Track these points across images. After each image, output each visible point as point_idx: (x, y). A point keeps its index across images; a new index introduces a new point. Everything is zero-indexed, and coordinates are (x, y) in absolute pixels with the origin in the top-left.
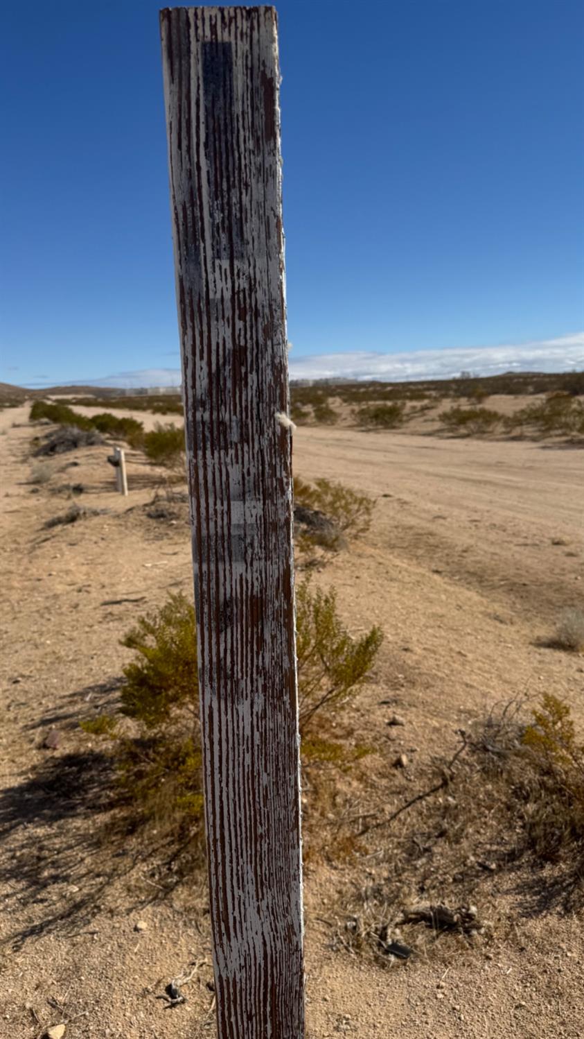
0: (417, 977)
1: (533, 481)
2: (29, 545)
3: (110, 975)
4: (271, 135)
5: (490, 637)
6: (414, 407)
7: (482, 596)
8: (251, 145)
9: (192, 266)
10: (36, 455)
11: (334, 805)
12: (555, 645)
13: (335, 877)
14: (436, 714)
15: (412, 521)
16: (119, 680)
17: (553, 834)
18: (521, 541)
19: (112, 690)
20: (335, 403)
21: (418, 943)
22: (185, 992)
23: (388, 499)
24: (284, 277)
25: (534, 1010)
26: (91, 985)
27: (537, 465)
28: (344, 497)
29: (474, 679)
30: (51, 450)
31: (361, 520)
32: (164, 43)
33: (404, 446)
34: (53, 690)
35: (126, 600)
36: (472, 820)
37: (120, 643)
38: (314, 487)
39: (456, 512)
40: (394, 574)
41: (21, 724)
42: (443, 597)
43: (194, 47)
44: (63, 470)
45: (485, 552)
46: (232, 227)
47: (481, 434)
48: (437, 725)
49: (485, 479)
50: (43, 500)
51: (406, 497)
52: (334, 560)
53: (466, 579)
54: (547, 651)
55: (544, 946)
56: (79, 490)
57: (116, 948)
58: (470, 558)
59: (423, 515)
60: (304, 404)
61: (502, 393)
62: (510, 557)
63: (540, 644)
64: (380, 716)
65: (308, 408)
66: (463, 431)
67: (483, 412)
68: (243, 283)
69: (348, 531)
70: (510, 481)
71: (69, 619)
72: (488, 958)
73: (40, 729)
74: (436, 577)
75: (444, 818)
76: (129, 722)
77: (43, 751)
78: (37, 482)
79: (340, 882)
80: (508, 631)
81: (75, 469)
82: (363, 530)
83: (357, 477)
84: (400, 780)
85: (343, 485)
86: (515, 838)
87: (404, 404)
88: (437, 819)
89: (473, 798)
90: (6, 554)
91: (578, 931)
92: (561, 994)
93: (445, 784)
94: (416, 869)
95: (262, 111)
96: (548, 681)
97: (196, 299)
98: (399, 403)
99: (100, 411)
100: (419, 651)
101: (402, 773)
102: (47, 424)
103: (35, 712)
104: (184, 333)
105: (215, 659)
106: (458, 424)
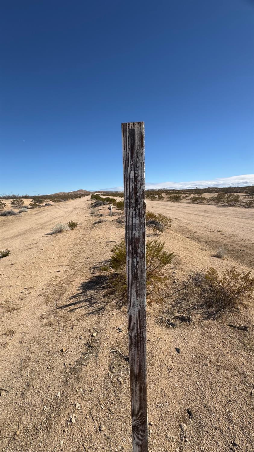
0: (176, 331)
1: (214, 215)
2: (90, 228)
3: (106, 324)
4: (143, 146)
5: (200, 254)
6: (184, 196)
7: (199, 244)
8: (138, 149)
9: (126, 172)
10: (92, 207)
11: (159, 291)
12: (216, 256)
13: (158, 307)
14: (184, 271)
15: (182, 225)
16: (110, 260)
17: (212, 301)
18: (210, 230)
19: (108, 262)
20: (163, 195)
21: (177, 323)
22: (123, 329)
23: (176, 219)
24: (145, 174)
25: (204, 341)
26: (102, 325)
27: (215, 211)
28: (165, 218)
29: (195, 264)
30: (95, 206)
31: (169, 224)
32: (122, 130)
33: (181, 206)
34: (95, 261)
35: (112, 242)
36: (192, 296)
37: (110, 251)
38: (157, 215)
39: (193, 223)
40: (176, 238)
41: (88, 268)
42: (189, 244)
43: (128, 130)
44: (98, 211)
45: (200, 233)
46: (134, 165)
47: (201, 203)
48: (184, 274)
49: (201, 214)
50: (93, 218)
51: (181, 219)
52: (161, 234)
53: (195, 239)
54: (214, 258)
55: (208, 327)
56: (101, 215)
57: (108, 318)
58: (196, 234)
59: (185, 223)
60: (156, 195)
61: (207, 193)
62: (206, 234)
63: (212, 256)
64: (170, 271)
65: (157, 196)
66: (196, 202)
67: (201, 197)
68: (136, 175)
69: (165, 227)
70: (208, 215)
71: (99, 245)
72: (194, 328)
73: (92, 270)
74: (187, 239)
75: (185, 295)
76: (112, 269)
77: (93, 274)
78: (92, 213)
79: (159, 308)
80: (205, 253)
81: (101, 211)
82: (169, 227)
83: (168, 213)
84: (175, 286)
85: (165, 215)
86: (202, 301)
87: (181, 195)
88: (183, 296)
89: (192, 291)
90: (85, 230)
91: (216, 324)
92: (211, 338)
93: (185, 287)
94: (178, 307)
95: (141, 142)
96: (214, 265)
97: (127, 178)
98: (180, 195)
99: (107, 197)
100: (181, 256)
101: (175, 284)
102: (94, 200)
103: (91, 266)
104: (125, 185)
105: (129, 250)
106: (195, 200)
